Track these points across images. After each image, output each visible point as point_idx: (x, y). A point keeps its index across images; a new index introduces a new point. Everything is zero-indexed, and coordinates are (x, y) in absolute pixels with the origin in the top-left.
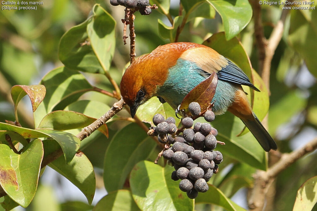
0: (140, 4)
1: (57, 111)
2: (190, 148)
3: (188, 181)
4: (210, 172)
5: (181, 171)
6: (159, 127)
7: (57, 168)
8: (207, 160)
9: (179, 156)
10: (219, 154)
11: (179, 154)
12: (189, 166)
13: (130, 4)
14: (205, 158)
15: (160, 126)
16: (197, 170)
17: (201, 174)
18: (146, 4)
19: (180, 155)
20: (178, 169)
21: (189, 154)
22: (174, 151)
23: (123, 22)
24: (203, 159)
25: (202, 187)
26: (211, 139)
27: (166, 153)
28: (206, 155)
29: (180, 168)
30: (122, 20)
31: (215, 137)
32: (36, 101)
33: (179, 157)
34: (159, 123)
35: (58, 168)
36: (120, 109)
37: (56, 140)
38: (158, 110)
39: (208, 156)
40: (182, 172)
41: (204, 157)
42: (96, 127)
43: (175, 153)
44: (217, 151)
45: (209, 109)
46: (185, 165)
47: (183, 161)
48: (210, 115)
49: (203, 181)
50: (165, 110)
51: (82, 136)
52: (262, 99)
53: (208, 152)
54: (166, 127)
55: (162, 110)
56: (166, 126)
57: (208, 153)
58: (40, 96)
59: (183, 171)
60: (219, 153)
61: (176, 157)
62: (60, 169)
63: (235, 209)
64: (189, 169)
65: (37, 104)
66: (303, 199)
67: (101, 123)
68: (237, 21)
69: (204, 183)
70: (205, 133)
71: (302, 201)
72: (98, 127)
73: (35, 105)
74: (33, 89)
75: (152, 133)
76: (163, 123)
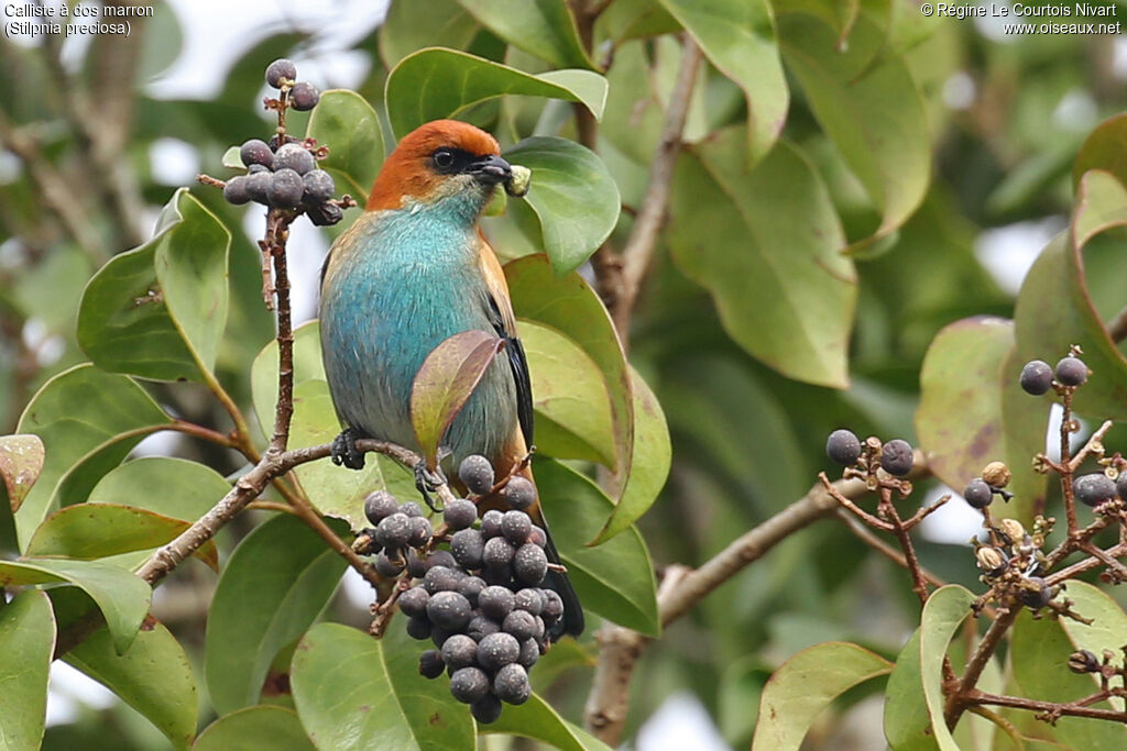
0: (311, 195)
1: (75, 506)
2: (473, 582)
3: (477, 671)
4: (534, 645)
5: (454, 644)
6: (384, 527)
7: (84, 665)
8: (526, 613)
9: (446, 604)
10: (554, 599)
11: (445, 599)
12: (474, 630)
13: (283, 195)
14: (519, 609)
15: (387, 525)
16: (501, 641)
17: (512, 651)
18: (328, 195)
19: (449, 600)
20: (445, 641)
21: (473, 597)
22: (432, 593)
23: (264, 248)
24: (515, 610)
25: (517, 688)
26: (534, 555)
27: (408, 598)
28: (521, 599)
29: (452, 638)
30: (261, 243)
31: (542, 551)
32: (18, 482)
33: (447, 607)
34: (383, 518)
35: (90, 665)
36: (257, 492)
37: (82, 587)
38: (367, 480)
39: (527, 602)
40: (459, 647)
41: (517, 604)
42: (190, 547)
43: (435, 596)
44: (549, 591)
45: (515, 474)
46: (464, 629)
47: (457, 616)
48: (522, 489)
49: (520, 669)
50: (386, 482)
51: (151, 573)
52: (652, 439)
53: (527, 591)
54: (406, 527)
55: (377, 482)
56: (404, 523)
57: (527, 595)
58: (31, 466)
59: (460, 643)
60: (554, 594)
61: (439, 609)
62: (95, 668)
63: (584, 747)
64: (477, 640)
65: (22, 490)
66: (777, 714)
67: (206, 535)
68: (579, 226)
69: (520, 677)
70: (516, 539)
71: (775, 720)
72: (196, 545)
73: (17, 494)
74: (8, 449)
75: (365, 545)
76: (395, 516)
